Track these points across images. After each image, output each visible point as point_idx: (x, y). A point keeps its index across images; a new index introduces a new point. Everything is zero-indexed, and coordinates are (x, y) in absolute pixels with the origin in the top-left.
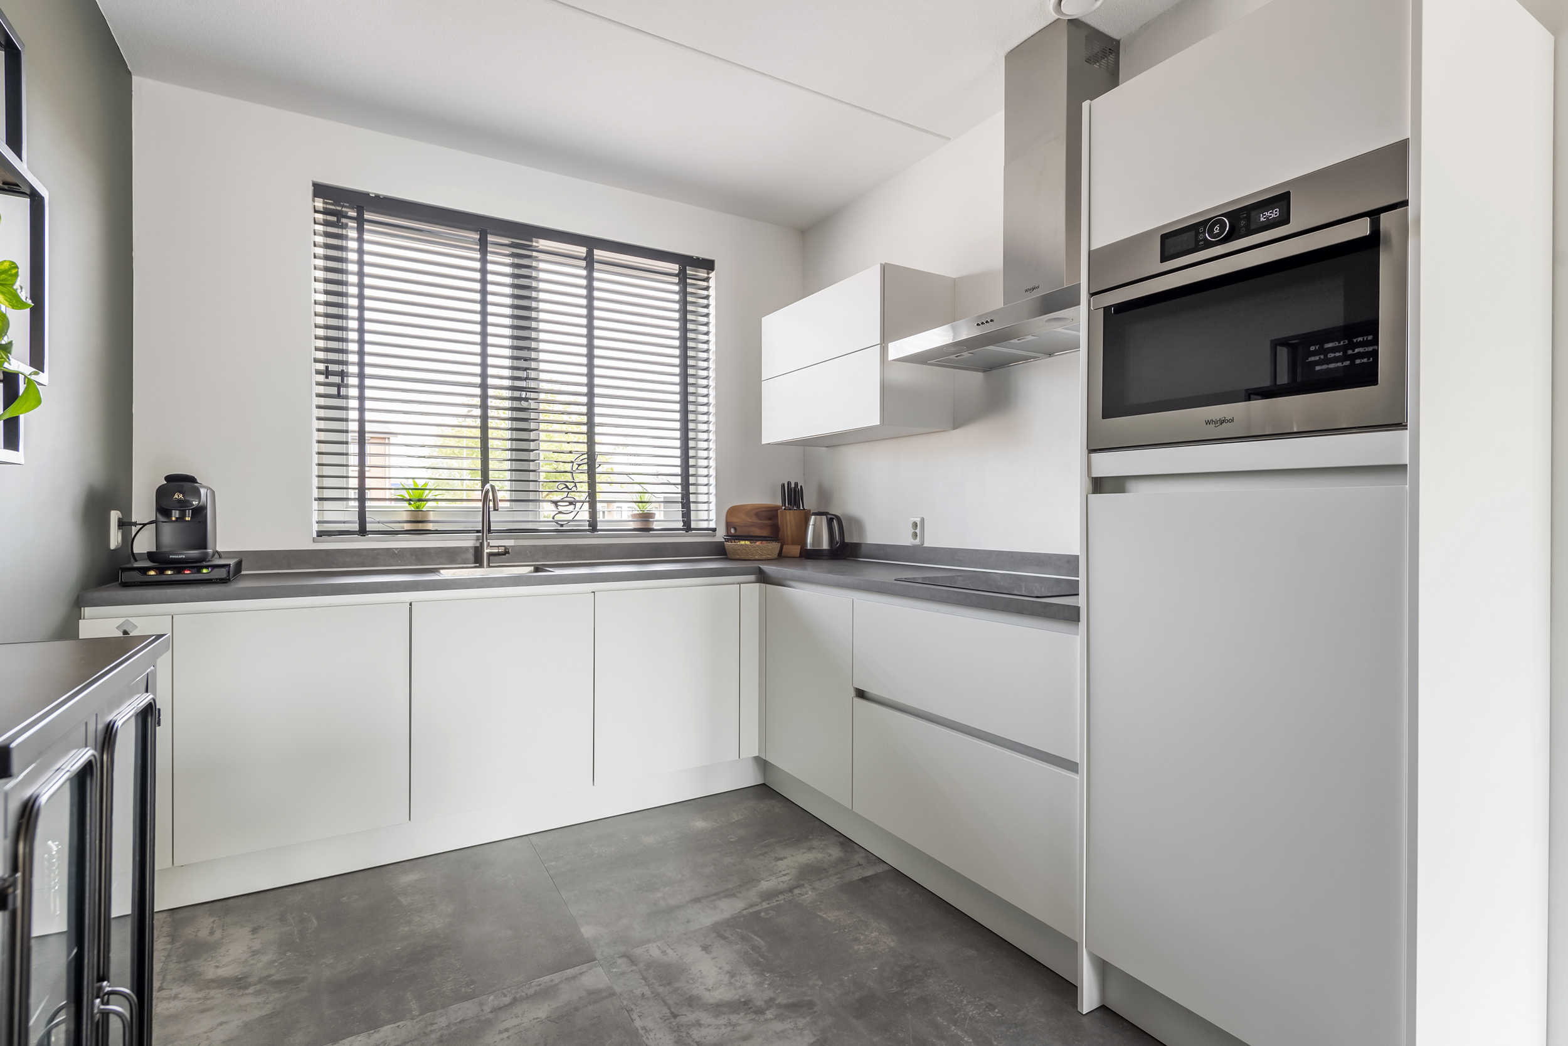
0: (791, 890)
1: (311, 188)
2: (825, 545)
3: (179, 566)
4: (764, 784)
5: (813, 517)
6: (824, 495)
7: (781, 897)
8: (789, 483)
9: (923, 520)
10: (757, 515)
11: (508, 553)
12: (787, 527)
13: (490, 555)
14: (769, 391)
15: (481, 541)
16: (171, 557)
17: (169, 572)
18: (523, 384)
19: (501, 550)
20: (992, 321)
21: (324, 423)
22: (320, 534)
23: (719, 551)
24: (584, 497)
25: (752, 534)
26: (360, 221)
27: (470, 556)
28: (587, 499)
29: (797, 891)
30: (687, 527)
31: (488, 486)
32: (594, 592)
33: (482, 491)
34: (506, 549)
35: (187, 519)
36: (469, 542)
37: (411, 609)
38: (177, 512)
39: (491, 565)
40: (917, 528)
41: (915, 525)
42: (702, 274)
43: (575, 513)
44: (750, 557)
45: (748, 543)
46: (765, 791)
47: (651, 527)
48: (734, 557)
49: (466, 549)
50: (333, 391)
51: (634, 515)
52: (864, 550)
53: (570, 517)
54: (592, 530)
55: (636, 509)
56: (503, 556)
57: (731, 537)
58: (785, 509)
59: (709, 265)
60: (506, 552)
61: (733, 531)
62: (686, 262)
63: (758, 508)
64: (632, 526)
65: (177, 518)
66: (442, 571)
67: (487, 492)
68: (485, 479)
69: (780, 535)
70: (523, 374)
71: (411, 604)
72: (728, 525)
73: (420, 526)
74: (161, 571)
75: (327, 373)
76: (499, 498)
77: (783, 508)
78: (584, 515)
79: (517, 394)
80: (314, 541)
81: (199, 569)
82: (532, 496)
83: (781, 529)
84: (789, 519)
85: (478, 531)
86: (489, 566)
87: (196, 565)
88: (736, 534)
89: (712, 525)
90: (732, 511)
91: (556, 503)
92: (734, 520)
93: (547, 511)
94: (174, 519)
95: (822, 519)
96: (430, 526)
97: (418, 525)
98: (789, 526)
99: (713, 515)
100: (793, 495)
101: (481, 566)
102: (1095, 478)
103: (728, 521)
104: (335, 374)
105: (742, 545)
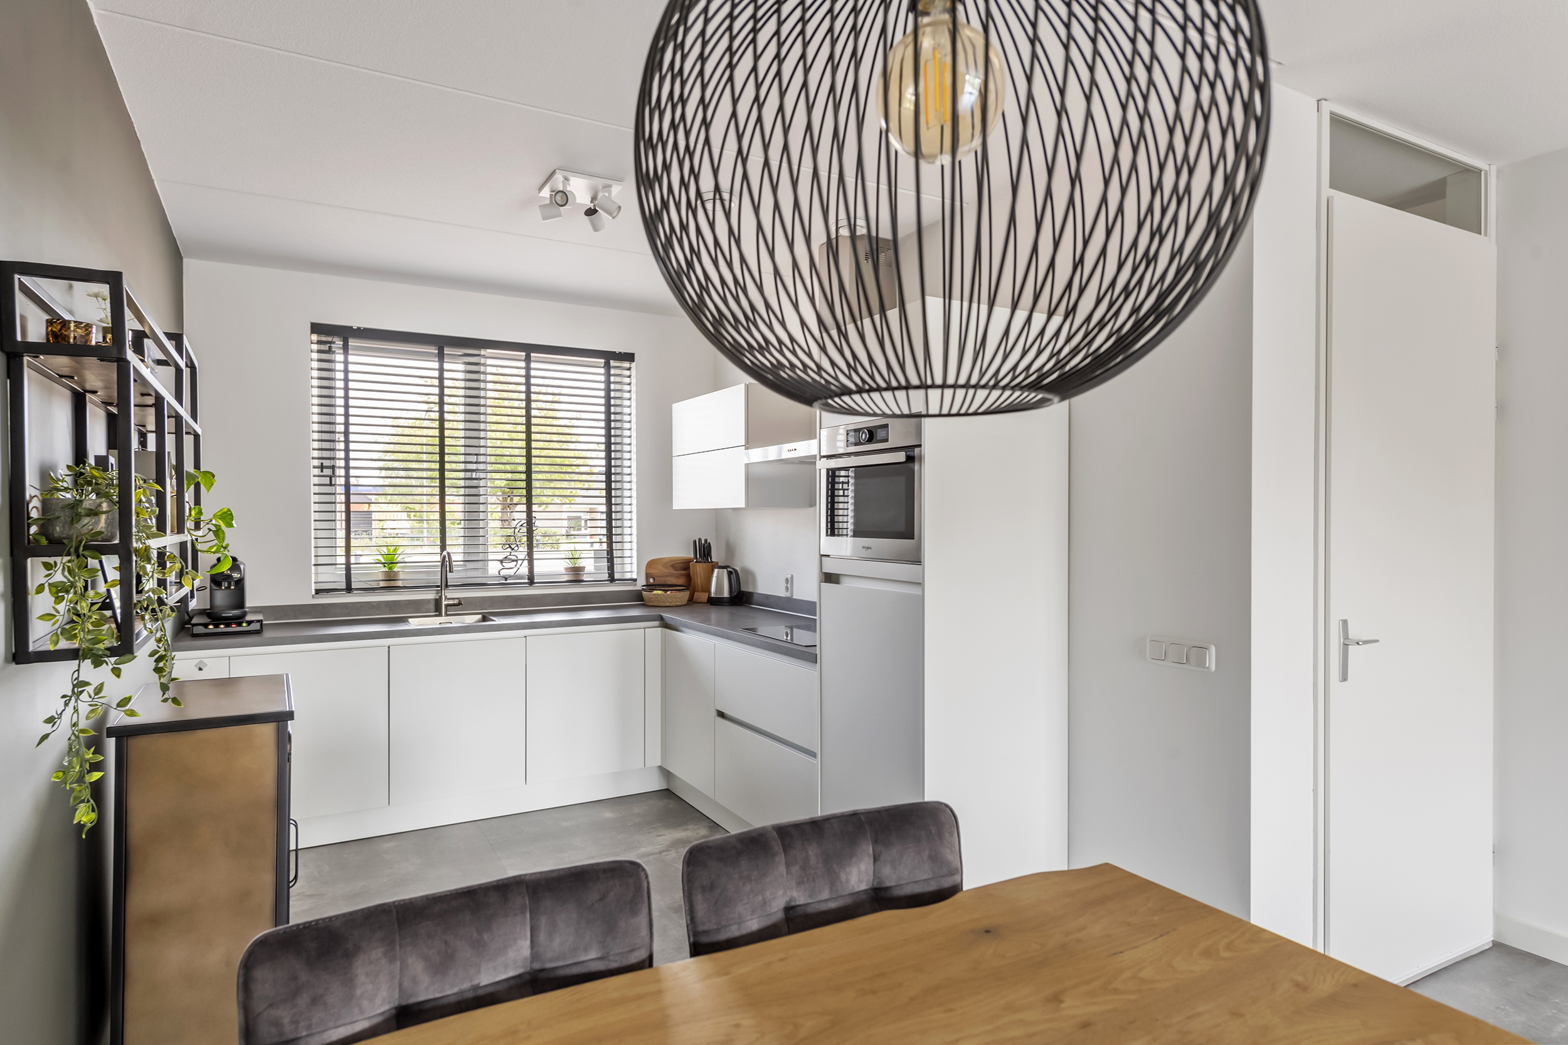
0: (660, 853)
1: (310, 325)
2: (726, 594)
3: (228, 621)
4: (668, 789)
5: (716, 570)
6: (730, 550)
7: (652, 856)
8: (700, 540)
9: (792, 576)
10: (673, 566)
11: (461, 604)
12: (697, 577)
13: (447, 606)
14: (679, 465)
15: (440, 594)
16: (223, 615)
17: (222, 626)
18: (474, 466)
19: (456, 602)
20: (795, 450)
21: (319, 506)
22: (318, 592)
23: (638, 598)
24: (522, 556)
25: (669, 583)
26: (346, 349)
27: (432, 606)
28: (527, 558)
29: (664, 853)
30: (612, 579)
31: (445, 553)
32: (525, 637)
33: (441, 554)
34: (459, 601)
35: (232, 587)
36: (430, 595)
37: (389, 651)
38: (226, 583)
39: (448, 613)
40: (789, 581)
41: (787, 580)
42: (626, 365)
43: (516, 569)
44: (661, 604)
45: (659, 592)
46: (667, 793)
47: (581, 579)
48: (649, 604)
49: (428, 601)
50: (327, 481)
51: (567, 569)
52: (755, 597)
53: (511, 572)
54: (530, 583)
55: (568, 564)
56: (459, 606)
57: (650, 587)
58: (696, 562)
59: (630, 357)
60: (460, 604)
61: (651, 580)
62: (609, 357)
63: (675, 561)
64: (566, 578)
65: (226, 587)
66: (410, 620)
67: (444, 557)
68: (443, 547)
69: (692, 583)
70: (474, 459)
71: (389, 648)
72: (648, 576)
73: (392, 584)
74: (216, 626)
75: (322, 467)
76: (453, 560)
77: (695, 561)
78: (524, 570)
79: (468, 475)
80: (313, 598)
81: (240, 624)
82: (481, 557)
83: (692, 578)
84: (699, 569)
85: (438, 586)
86: (447, 615)
87: (239, 620)
88: (654, 583)
89: (634, 576)
90: (651, 564)
91: (501, 562)
92: (653, 571)
93: (494, 568)
94: (223, 588)
95: (723, 571)
96: (400, 584)
97: (391, 582)
98: (699, 577)
99: (635, 569)
100: (704, 551)
101: (440, 615)
102: (825, 573)
103: (648, 572)
104: (327, 467)
105: (655, 594)
